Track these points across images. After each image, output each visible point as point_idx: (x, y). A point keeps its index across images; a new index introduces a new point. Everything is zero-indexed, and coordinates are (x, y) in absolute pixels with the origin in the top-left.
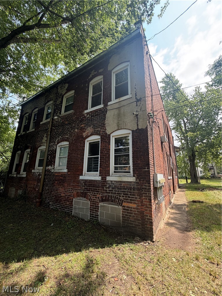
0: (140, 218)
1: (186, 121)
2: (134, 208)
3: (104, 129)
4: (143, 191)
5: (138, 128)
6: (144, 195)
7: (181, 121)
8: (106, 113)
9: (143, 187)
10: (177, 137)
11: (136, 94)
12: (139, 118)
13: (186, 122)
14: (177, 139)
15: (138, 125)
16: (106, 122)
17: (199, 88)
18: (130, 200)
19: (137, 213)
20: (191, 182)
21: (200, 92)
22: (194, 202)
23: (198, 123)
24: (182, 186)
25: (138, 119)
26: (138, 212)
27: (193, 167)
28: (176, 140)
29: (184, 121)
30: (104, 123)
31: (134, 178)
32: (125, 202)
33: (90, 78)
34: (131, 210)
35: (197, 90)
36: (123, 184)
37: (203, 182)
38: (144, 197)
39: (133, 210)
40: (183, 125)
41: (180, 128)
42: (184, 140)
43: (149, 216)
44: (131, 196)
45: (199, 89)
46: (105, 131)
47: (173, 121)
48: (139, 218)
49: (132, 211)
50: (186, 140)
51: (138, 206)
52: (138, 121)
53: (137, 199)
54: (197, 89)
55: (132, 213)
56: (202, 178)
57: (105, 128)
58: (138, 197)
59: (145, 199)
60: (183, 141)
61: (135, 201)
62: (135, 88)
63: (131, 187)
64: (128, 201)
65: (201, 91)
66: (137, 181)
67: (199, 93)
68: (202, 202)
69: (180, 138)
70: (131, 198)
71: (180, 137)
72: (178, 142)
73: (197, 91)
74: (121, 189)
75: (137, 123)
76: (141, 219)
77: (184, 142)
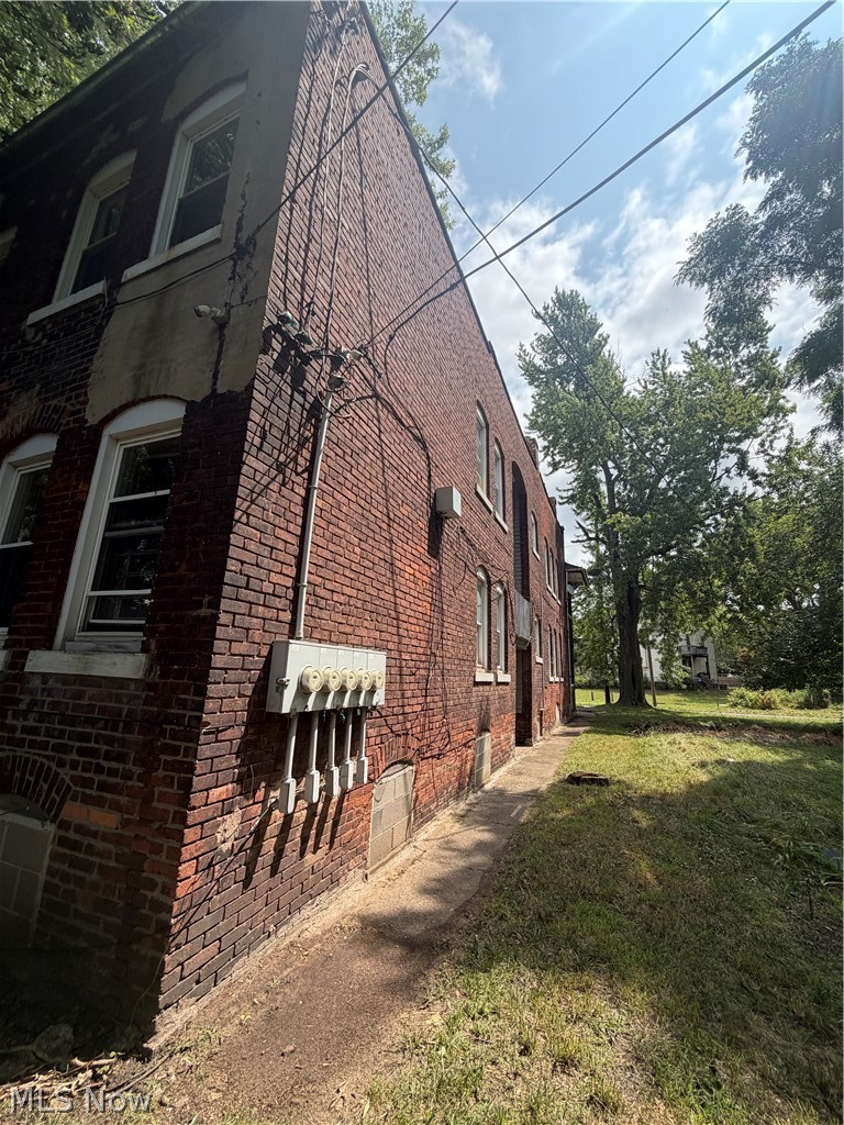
0: (119, 898)
1: (614, 473)
2: (105, 838)
3: (81, 399)
4: (163, 732)
5: (214, 390)
6: (163, 757)
7: (596, 472)
8: (108, 321)
9: (172, 711)
10: (581, 532)
11: (240, 219)
12: (228, 339)
13: (616, 479)
14: (580, 539)
15: (215, 377)
16: (97, 363)
17: (664, 357)
18: (103, 787)
19: (112, 864)
20: (620, 698)
21: (668, 371)
22: (575, 779)
23: (654, 486)
24: (582, 713)
25: (221, 346)
26: (118, 858)
27: (631, 645)
28: (578, 541)
29: (608, 475)
30: (86, 369)
31: (142, 658)
32: (74, 799)
33: (88, 161)
34: (90, 849)
35: (659, 365)
36: (90, 691)
37: (668, 703)
38: (161, 773)
39: (100, 845)
40: (604, 488)
41: (596, 498)
42: (604, 543)
43: (160, 887)
44: (105, 764)
45: (664, 360)
46: (79, 411)
47: (573, 470)
48: (116, 899)
49: (92, 854)
50: (611, 543)
51: (125, 824)
52: (219, 353)
53: (130, 779)
54: (660, 359)
55: (88, 867)
56: (664, 688)
57: (86, 394)
58: (138, 770)
59: (167, 785)
60: (602, 548)
61: (120, 794)
62: (243, 197)
63: (120, 710)
64: (88, 791)
65: (671, 369)
66: (150, 680)
67: (664, 374)
68: (604, 782)
69: (592, 535)
70: (103, 777)
71: (591, 532)
72: (585, 550)
73: (658, 369)
74: (73, 722)
75: (218, 362)
76: (121, 904)
77: (605, 552)
